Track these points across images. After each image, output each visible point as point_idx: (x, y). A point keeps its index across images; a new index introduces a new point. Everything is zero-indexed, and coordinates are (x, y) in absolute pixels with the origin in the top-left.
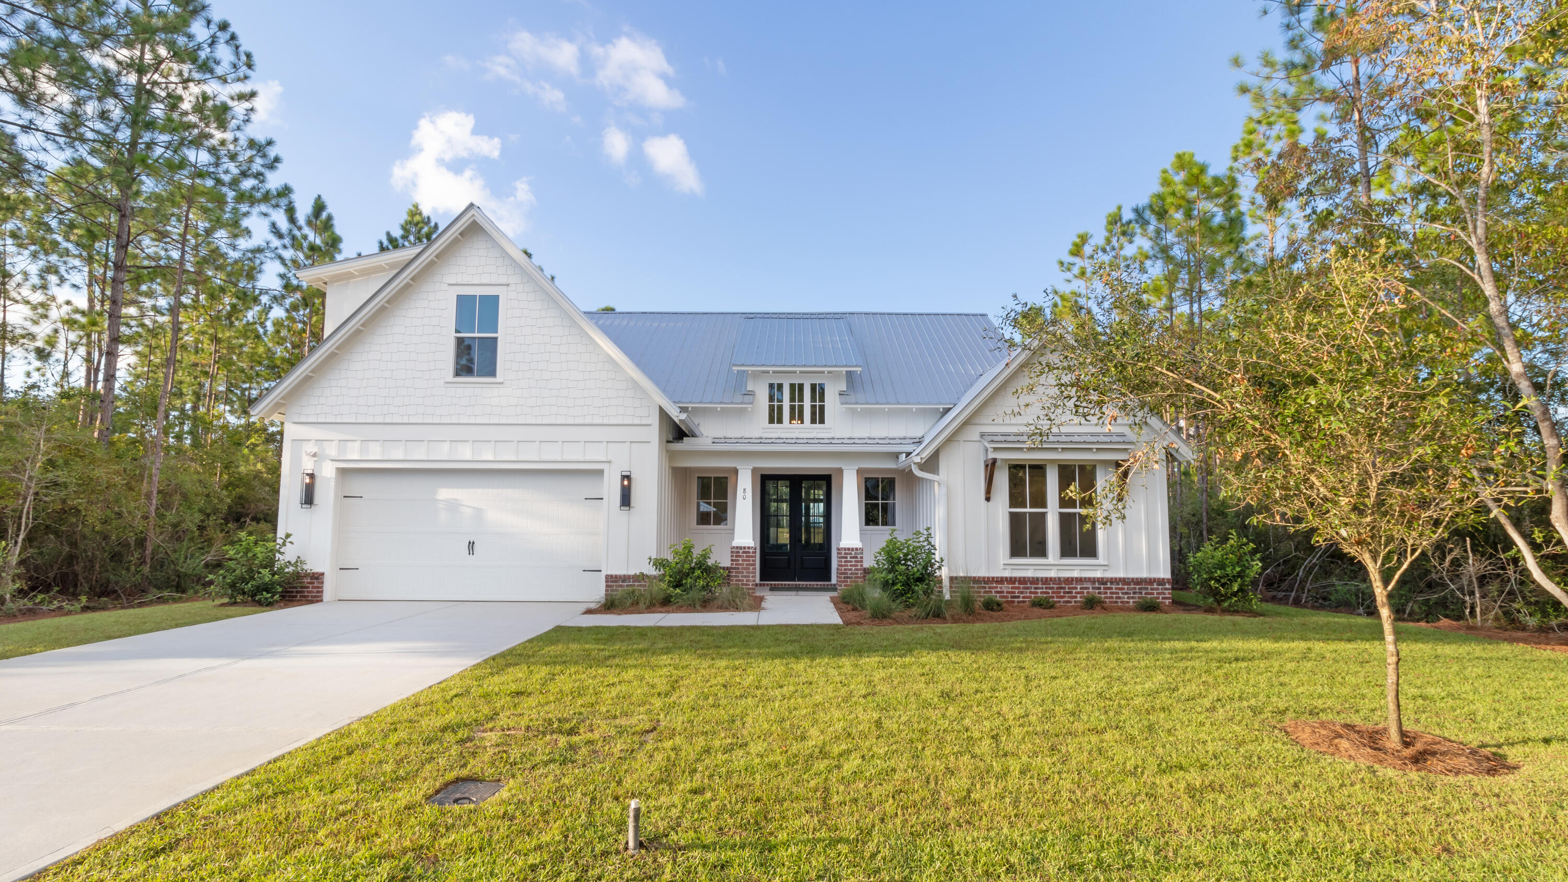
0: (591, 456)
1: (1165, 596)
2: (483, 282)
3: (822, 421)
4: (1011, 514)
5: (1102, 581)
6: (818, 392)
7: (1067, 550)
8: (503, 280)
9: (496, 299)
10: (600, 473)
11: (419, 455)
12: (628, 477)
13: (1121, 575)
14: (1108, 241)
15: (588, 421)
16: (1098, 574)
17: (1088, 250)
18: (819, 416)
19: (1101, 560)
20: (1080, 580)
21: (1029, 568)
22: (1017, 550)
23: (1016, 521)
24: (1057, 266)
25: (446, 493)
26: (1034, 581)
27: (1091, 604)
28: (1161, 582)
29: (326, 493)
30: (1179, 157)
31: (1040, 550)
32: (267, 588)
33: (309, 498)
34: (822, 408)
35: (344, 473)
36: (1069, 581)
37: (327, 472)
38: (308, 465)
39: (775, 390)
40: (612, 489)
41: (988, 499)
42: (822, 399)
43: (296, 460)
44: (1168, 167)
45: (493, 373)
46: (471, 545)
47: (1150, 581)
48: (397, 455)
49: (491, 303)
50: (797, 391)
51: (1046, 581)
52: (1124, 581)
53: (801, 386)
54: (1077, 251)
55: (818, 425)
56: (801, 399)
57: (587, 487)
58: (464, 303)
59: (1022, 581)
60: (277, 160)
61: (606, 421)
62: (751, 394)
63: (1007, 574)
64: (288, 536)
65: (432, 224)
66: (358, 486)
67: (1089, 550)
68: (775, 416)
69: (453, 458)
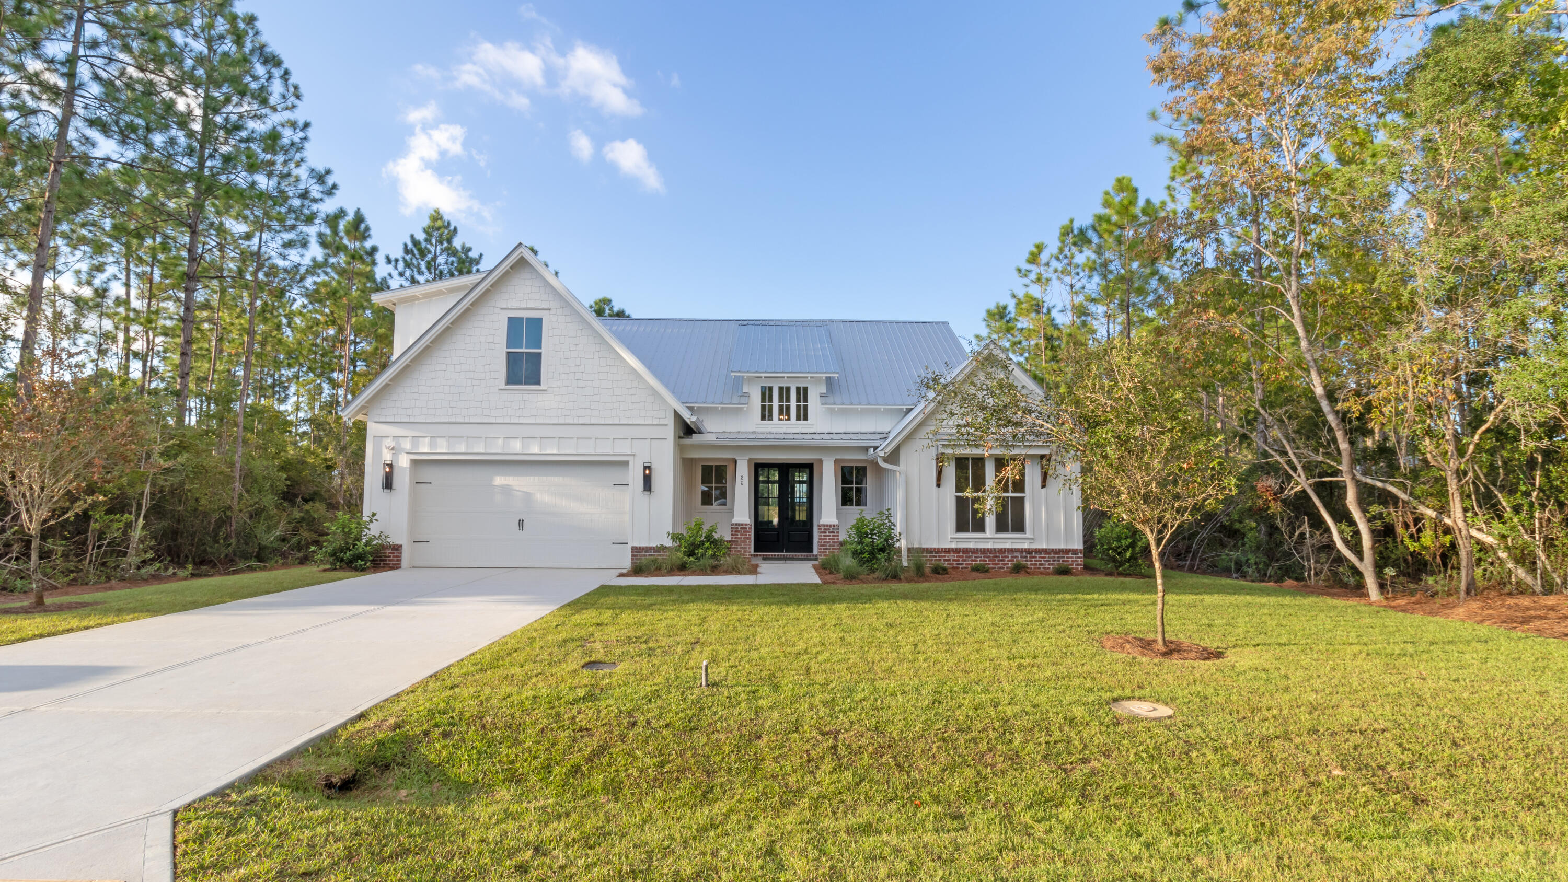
0: (621, 449)
1: (1078, 563)
2: (529, 306)
3: (806, 418)
4: (957, 497)
5: (1029, 551)
6: (803, 394)
7: (1001, 527)
8: (545, 305)
9: (539, 320)
10: (626, 463)
11: (479, 449)
12: (649, 468)
13: (1044, 546)
14: (1061, 250)
15: (616, 421)
16: (1026, 546)
17: (1044, 257)
18: (803, 414)
19: (1028, 534)
20: (1011, 551)
21: (971, 541)
22: (961, 526)
23: (961, 504)
24: (1016, 273)
25: (500, 480)
26: (975, 551)
27: (1018, 569)
28: (1075, 552)
29: (402, 480)
30: (1119, 181)
31: (980, 526)
32: (361, 557)
33: (388, 483)
34: (806, 408)
35: (415, 463)
36: (1002, 551)
37: (404, 462)
38: (388, 457)
39: (766, 394)
40: (636, 476)
41: (938, 485)
42: (806, 400)
43: (378, 453)
44: (1110, 189)
45: (538, 382)
46: (521, 522)
47: (1067, 551)
48: (461, 449)
49: (536, 325)
50: (784, 393)
51: (984, 551)
52: (1046, 551)
53: (788, 389)
54: (1033, 259)
55: (802, 422)
56: (788, 400)
57: (616, 475)
58: (513, 323)
59: (966, 551)
60: (334, 187)
61: (630, 422)
62: (746, 395)
63: (953, 546)
64: (374, 515)
65: (452, 228)
66: (427, 474)
67: (1019, 527)
68: (766, 414)
69: (506, 451)
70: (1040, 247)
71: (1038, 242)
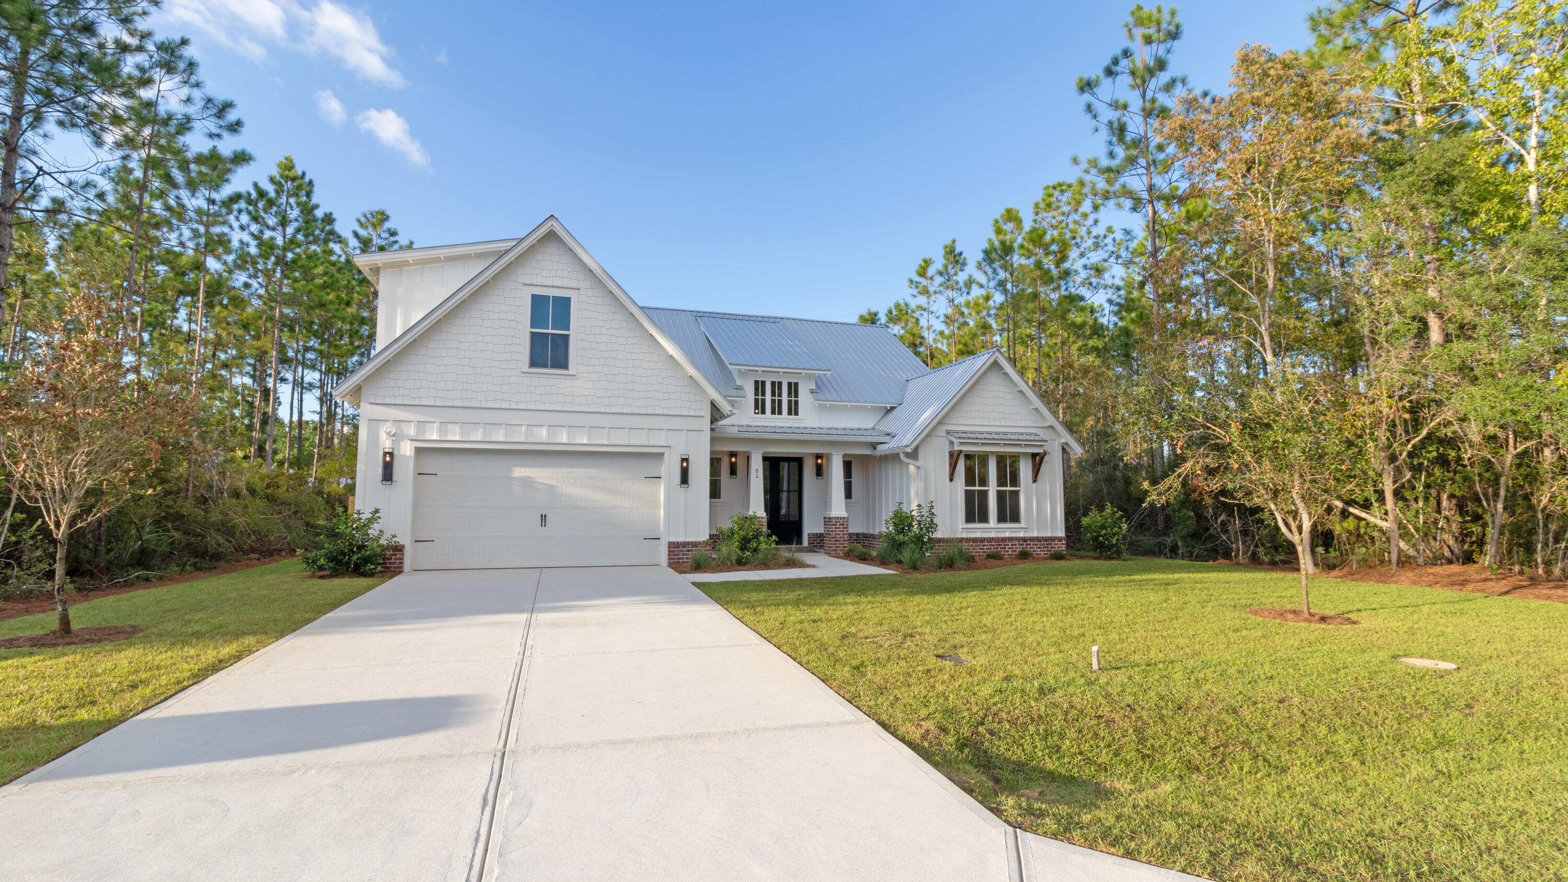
0: (656, 440)
1: (1062, 547)
2: (556, 284)
3: (796, 413)
4: (966, 491)
5: (1025, 539)
6: (793, 389)
7: (1002, 518)
8: (574, 284)
9: (567, 300)
10: (661, 455)
11: (499, 437)
12: (686, 460)
13: (1035, 535)
14: (946, 267)
15: (651, 411)
16: (1021, 534)
17: (931, 272)
18: (794, 409)
19: (1023, 525)
20: (1011, 539)
21: (978, 531)
22: (970, 518)
23: (969, 495)
25: (519, 472)
26: (982, 540)
27: (1024, 556)
28: (1060, 539)
29: (404, 471)
30: (1009, 211)
31: (984, 518)
33: (388, 474)
34: (796, 403)
35: (418, 451)
36: (1004, 539)
37: (407, 449)
38: (386, 444)
39: (759, 387)
40: (670, 468)
41: (951, 480)
42: (796, 395)
43: (374, 438)
44: (998, 217)
45: (565, 366)
46: (544, 518)
47: (1053, 539)
48: (477, 437)
49: (563, 304)
50: (776, 387)
51: (990, 540)
52: (1038, 539)
55: (793, 417)
57: (648, 468)
58: (538, 302)
59: (975, 540)
61: (666, 412)
62: (740, 388)
63: (964, 536)
64: (377, 511)
65: (307, 180)
66: (432, 464)
67: (1015, 518)
68: (760, 407)
69: (530, 440)
70: (927, 263)
71: (927, 257)
